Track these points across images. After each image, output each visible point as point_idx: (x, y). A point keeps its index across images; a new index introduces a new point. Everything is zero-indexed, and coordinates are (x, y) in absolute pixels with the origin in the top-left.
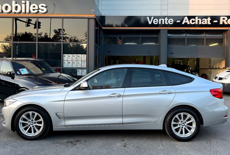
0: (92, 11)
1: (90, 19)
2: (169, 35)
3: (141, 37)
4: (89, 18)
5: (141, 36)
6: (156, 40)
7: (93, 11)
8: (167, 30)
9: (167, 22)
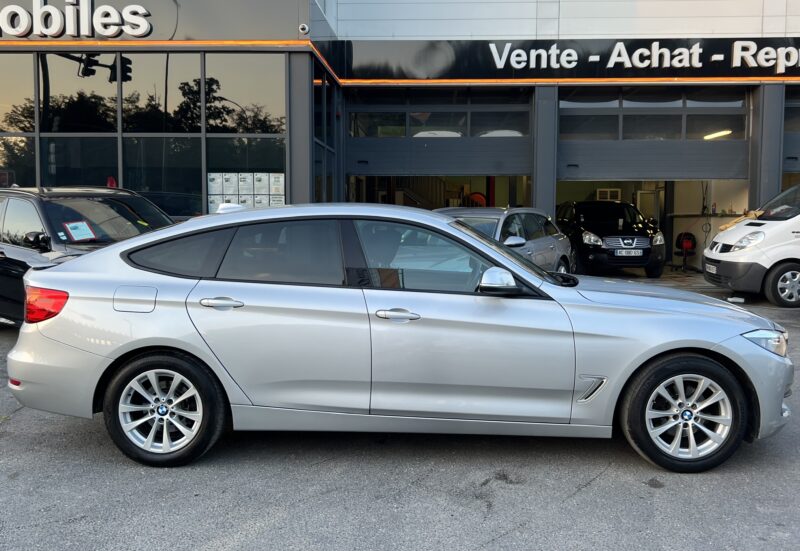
0: (301, 27)
1: (293, 56)
2: (564, 104)
3: (472, 114)
4: (290, 53)
5: (470, 108)
6: (522, 121)
7: (303, 29)
8: (557, 89)
9: (558, 61)
